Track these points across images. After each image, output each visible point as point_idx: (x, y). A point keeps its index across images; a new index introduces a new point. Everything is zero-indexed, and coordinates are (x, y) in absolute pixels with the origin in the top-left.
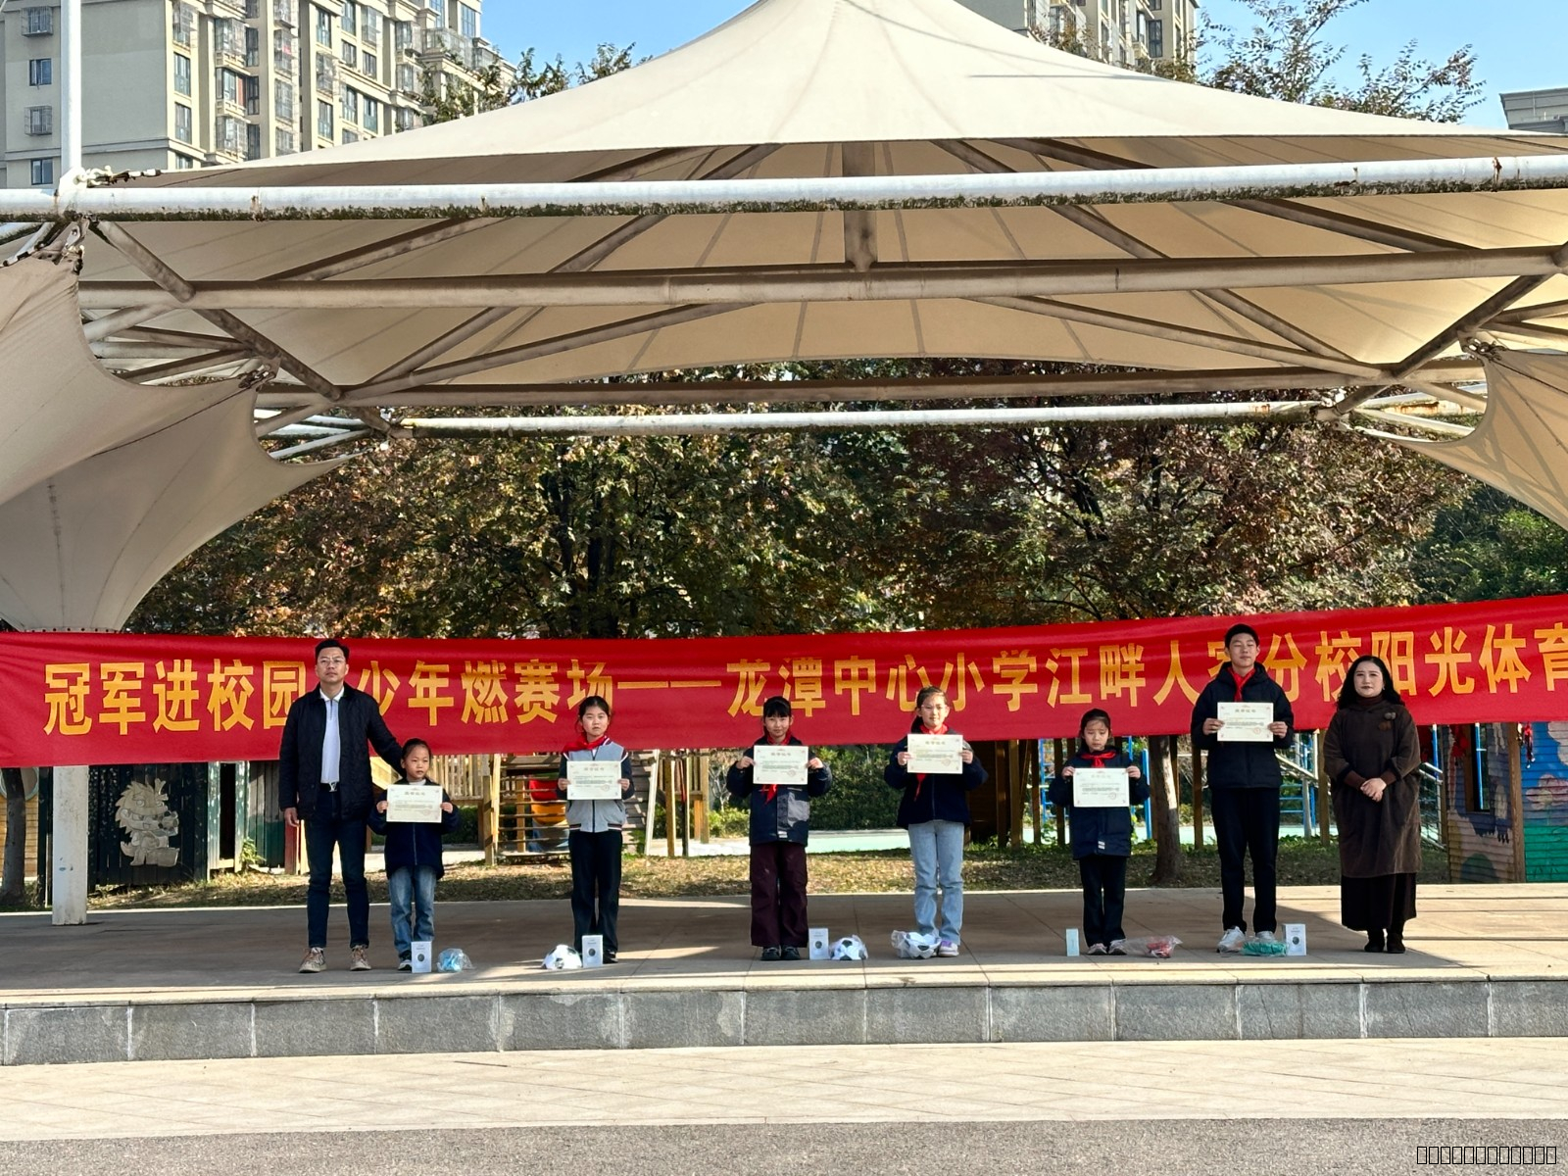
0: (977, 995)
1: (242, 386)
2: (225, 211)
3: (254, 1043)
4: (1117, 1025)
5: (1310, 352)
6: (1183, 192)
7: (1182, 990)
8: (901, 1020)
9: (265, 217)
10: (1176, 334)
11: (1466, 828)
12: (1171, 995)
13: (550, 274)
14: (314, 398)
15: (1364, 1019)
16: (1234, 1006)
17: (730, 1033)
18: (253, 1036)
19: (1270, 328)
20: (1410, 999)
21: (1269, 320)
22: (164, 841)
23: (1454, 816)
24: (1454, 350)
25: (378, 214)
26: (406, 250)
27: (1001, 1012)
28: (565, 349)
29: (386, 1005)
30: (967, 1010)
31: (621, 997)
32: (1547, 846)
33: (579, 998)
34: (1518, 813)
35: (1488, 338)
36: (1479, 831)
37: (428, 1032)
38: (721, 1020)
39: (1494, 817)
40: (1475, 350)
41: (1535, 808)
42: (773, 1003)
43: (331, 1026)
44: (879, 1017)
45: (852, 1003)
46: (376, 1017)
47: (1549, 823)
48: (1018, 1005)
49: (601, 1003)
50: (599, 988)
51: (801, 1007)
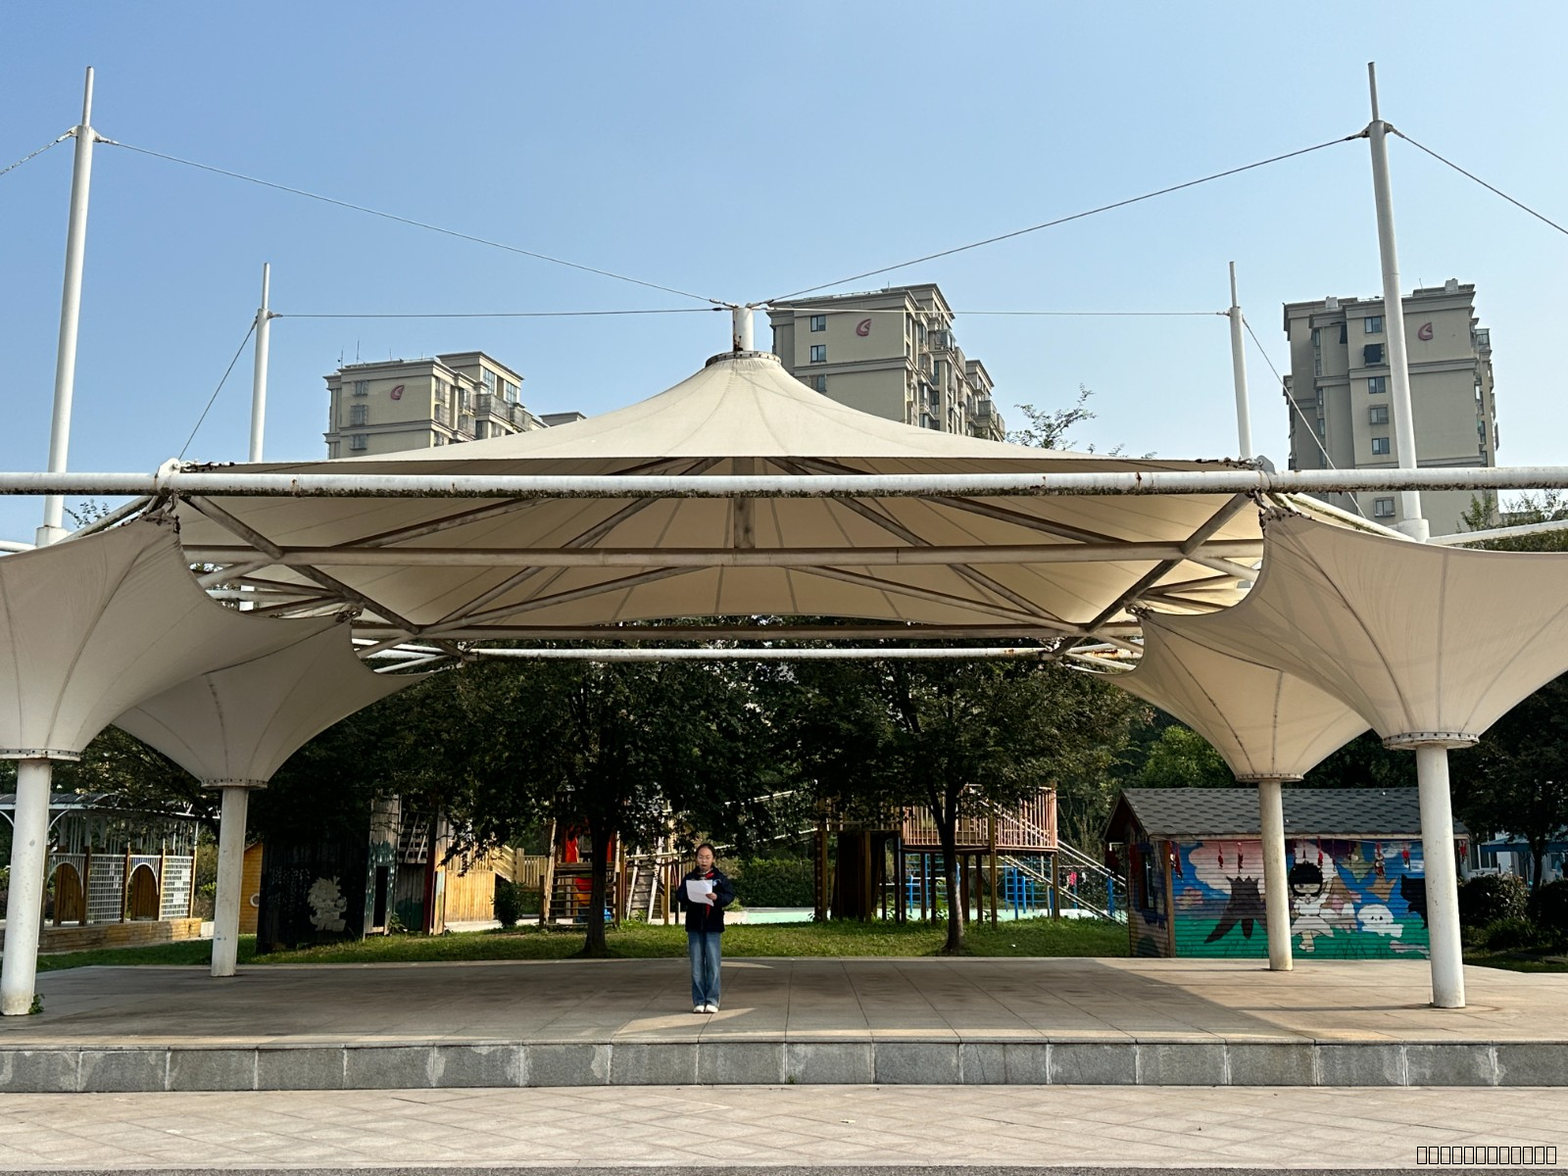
0: (777, 1048)
1: (337, 620)
2: (273, 489)
3: (256, 1080)
4: (876, 1072)
5: (1033, 614)
6: (929, 490)
7: (921, 1047)
8: (723, 1066)
9: (302, 494)
11: (1140, 920)
12: (914, 1050)
14: (401, 632)
15: (1050, 1067)
16: (958, 1057)
17: (599, 1075)
18: (256, 1074)
19: (1007, 597)
20: (1082, 1056)
22: (337, 915)
23: (1133, 911)
24: (1122, 615)
27: (794, 1062)
29: (352, 1052)
30: (769, 1061)
31: (522, 1049)
32: (1189, 933)
33: (492, 1048)
34: (1171, 911)
35: (1143, 604)
36: (1148, 922)
37: (381, 1072)
38: (594, 1066)
39: (1156, 913)
40: (1136, 614)
41: (1181, 907)
42: (631, 1054)
43: (312, 1070)
44: (707, 1065)
45: (688, 1055)
46: (345, 1063)
47: (1190, 918)
48: (806, 1056)
49: (508, 1053)
50: (507, 1042)
51: (652, 1057)
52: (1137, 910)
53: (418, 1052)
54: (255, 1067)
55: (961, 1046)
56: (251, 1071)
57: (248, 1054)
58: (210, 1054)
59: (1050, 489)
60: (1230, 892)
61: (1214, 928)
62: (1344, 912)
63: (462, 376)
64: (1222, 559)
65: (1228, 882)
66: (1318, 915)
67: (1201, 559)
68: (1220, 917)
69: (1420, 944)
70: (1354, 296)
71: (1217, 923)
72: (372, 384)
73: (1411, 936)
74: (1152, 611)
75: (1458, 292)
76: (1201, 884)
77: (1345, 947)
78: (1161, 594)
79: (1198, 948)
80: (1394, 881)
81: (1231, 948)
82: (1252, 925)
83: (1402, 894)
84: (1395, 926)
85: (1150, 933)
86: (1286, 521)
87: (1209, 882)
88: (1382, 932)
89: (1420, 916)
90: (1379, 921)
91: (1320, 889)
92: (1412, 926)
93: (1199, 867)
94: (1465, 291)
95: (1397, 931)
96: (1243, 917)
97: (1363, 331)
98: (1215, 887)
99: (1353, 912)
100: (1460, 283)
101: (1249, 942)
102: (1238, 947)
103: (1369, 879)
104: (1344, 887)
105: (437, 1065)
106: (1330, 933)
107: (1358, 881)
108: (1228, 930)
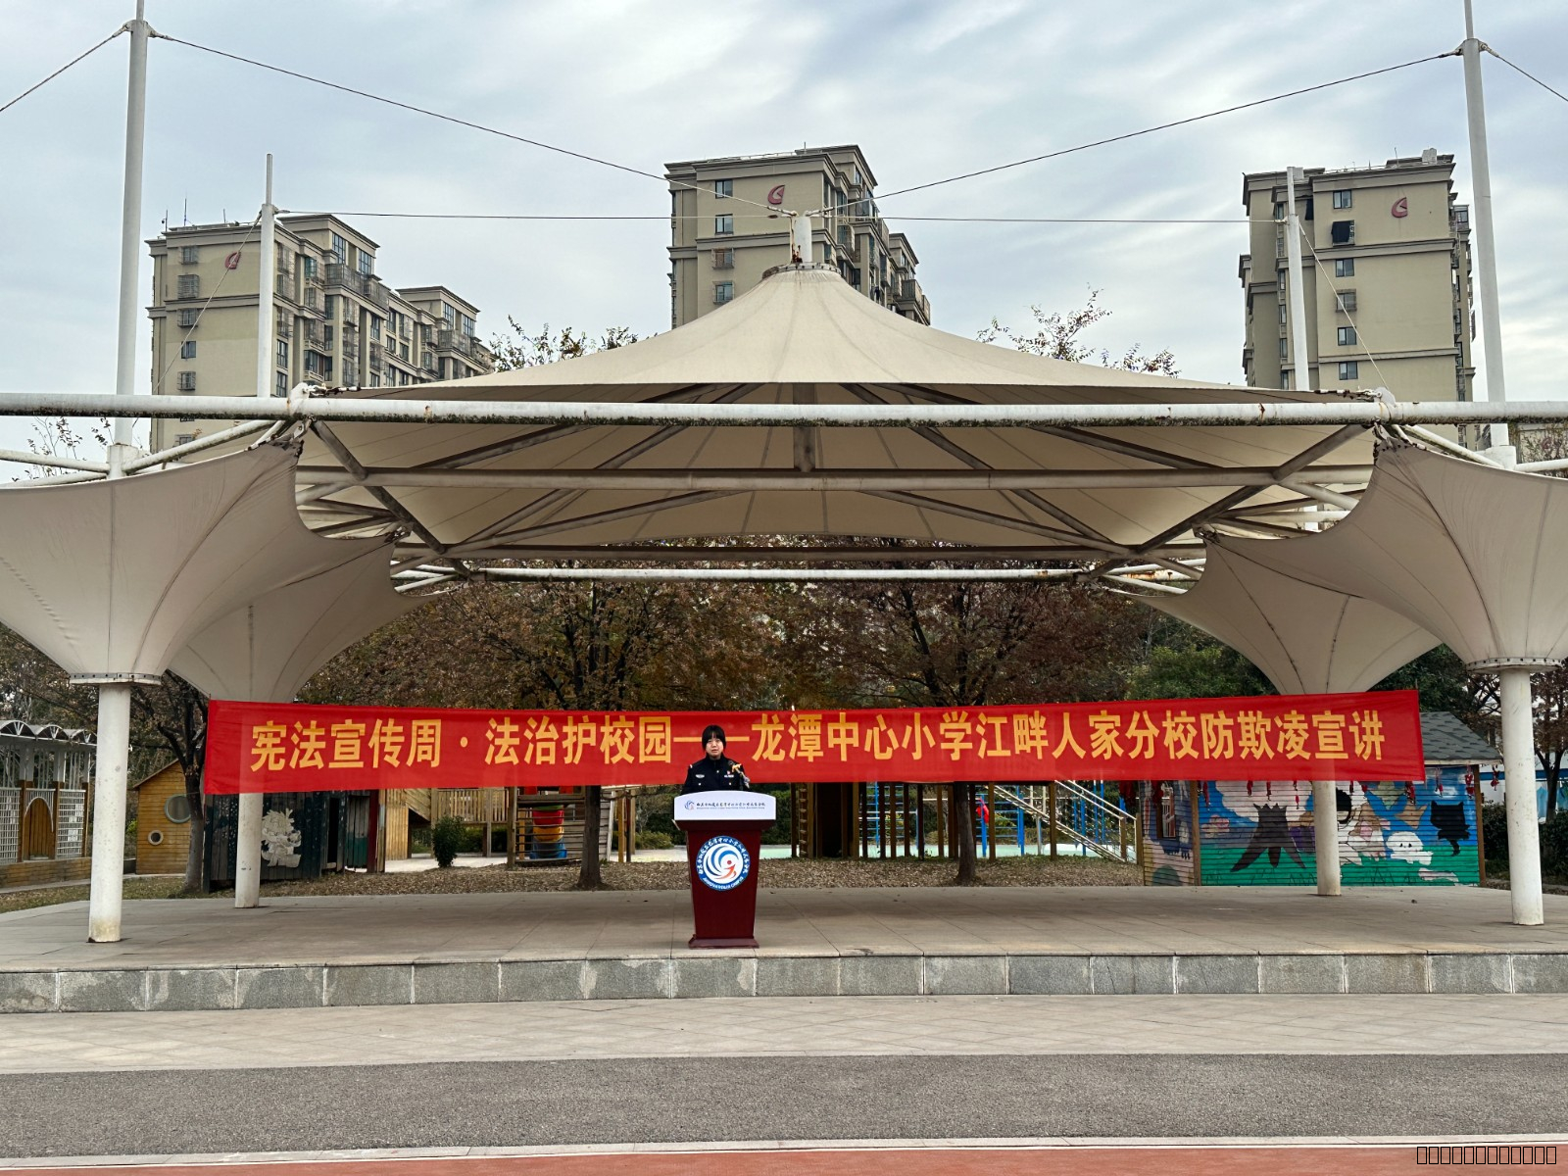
0: (916, 962)
1: (386, 541)
2: (406, 416)
3: (413, 994)
4: (1010, 983)
5: (1085, 536)
7: (1054, 959)
8: (863, 978)
9: (435, 420)
10: (1003, 521)
11: (1156, 850)
13: (596, 469)
14: (429, 553)
15: (1176, 979)
16: (1088, 968)
17: (745, 987)
18: (413, 989)
19: (1061, 520)
20: (1206, 967)
21: (1061, 514)
22: (290, 850)
23: (1147, 841)
24: (1188, 537)
25: (512, 420)
26: (510, 450)
27: (932, 974)
28: (601, 522)
29: (507, 967)
30: (908, 973)
31: (670, 962)
32: (1215, 862)
33: (642, 962)
34: (1197, 839)
35: (1210, 527)
36: (1167, 851)
37: (536, 986)
38: (740, 978)
39: (1178, 841)
40: (1204, 537)
41: (1207, 836)
42: (775, 967)
43: (467, 982)
44: (848, 977)
45: (830, 967)
46: (500, 976)
47: (1216, 847)
48: (943, 969)
49: (657, 967)
50: (656, 956)
51: (795, 968)
52: (1153, 840)
53: (570, 965)
54: (412, 981)
55: (1092, 959)
56: (407, 986)
57: (404, 969)
58: (367, 969)
59: (1175, 420)
60: (1257, 820)
61: (1240, 856)
62: (1372, 839)
63: (310, 243)
64: (1313, 484)
65: (1255, 809)
66: (1346, 842)
67: (1293, 484)
68: (1247, 846)
69: (1449, 872)
70: (1321, 167)
71: (1243, 851)
72: (202, 250)
73: (1440, 864)
74: (1223, 535)
75: (1436, 163)
76: (1228, 812)
77: (1373, 875)
78: (1233, 519)
79: (1224, 877)
80: (1424, 808)
81: (1257, 876)
82: (1279, 853)
83: (1432, 821)
84: (1425, 853)
85: (1171, 862)
86: (1401, 452)
87: (1236, 809)
88: (1410, 860)
89: (1449, 843)
90: (1408, 849)
91: (1349, 817)
92: (1441, 853)
93: (1226, 794)
94: (1444, 162)
95: (1426, 858)
96: (1269, 845)
97: (1331, 207)
98: (1242, 815)
99: (1382, 839)
100: (1439, 154)
101: (1276, 871)
102: (1265, 876)
103: (1399, 806)
104: (1373, 814)
105: (588, 978)
106: (1358, 861)
107: (1388, 808)
108: (1255, 859)
